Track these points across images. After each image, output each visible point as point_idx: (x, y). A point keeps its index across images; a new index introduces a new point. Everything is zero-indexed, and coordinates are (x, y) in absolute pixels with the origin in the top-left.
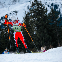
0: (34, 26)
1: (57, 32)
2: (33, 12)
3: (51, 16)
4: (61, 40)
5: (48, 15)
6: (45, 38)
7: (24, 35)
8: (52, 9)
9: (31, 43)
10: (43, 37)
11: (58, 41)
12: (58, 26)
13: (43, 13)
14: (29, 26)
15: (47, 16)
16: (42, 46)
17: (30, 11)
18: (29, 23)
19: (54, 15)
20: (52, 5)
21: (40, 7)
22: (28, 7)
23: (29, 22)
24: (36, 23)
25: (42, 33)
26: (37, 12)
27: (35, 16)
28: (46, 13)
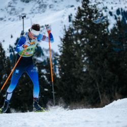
0: (83, 56)
2: (80, 26)
3: (116, 33)
5: (110, 32)
6: (105, 78)
7: (63, 73)
8: (118, 20)
9: (77, 88)
10: (102, 77)
13: (100, 29)
14: (73, 54)
15: (109, 34)
16: (100, 94)
17: (73, 25)
18: (73, 48)
19: (123, 33)
20: (118, 12)
22: (70, 17)
23: (73, 46)
24: (87, 48)
25: (99, 68)
26: (88, 26)
27: (84, 35)
28: (107, 28)
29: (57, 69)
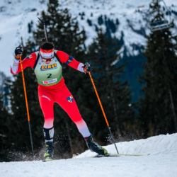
1: (113, 100)
3: (96, 51)
4: (124, 124)
5: (88, 50)
7: (17, 108)
8: (100, 32)
9: (37, 130)
11: (118, 126)
12: (118, 83)
13: (72, 44)
15: (86, 53)
17: (34, 37)
19: (106, 51)
20: (100, 20)
21: (66, 25)
22: (30, 26)
26: (57, 40)
28: (83, 43)
29: (9, 102)
